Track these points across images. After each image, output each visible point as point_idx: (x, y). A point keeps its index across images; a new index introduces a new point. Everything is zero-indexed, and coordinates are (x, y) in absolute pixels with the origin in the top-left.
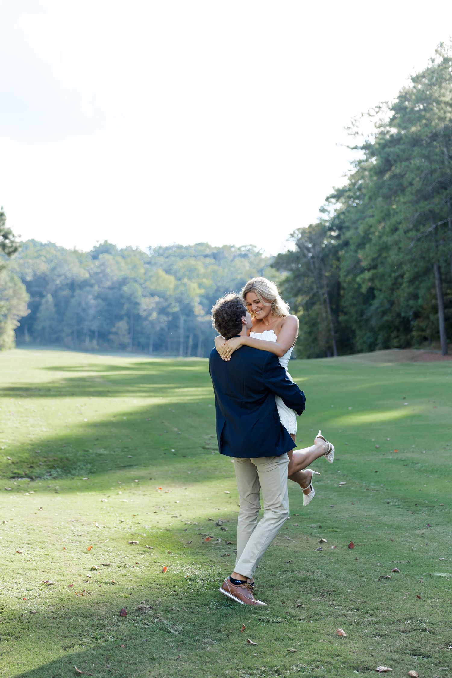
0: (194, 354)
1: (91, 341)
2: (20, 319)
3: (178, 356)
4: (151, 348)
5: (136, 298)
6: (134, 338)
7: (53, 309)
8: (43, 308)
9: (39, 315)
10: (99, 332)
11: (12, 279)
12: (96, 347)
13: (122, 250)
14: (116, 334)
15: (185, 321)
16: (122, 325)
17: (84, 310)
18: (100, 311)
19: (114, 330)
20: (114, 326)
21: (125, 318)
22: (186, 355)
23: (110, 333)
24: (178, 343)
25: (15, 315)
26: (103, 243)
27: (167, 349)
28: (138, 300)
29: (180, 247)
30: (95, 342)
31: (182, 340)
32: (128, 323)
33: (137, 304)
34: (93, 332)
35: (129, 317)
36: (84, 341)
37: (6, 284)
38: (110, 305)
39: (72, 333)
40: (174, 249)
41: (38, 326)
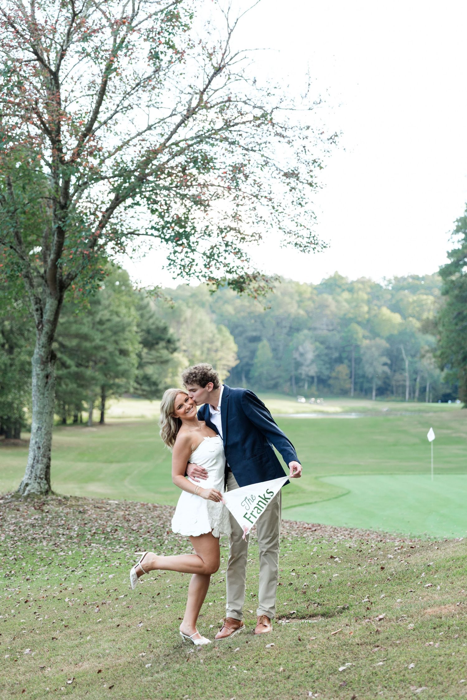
0: (422, 399)
1: (309, 387)
2: (230, 369)
3: (403, 400)
4: (374, 393)
5: (356, 340)
6: (355, 383)
7: (270, 354)
8: (259, 353)
9: (256, 361)
10: (318, 377)
11: (220, 331)
12: (316, 393)
13: (352, 283)
14: (336, 378)
15: (411, 363)
16: (343, 369)
17: (302, 355)
18: (318, 356)
19: (334, 374)
20: (334, 370)
21: (346, 361)
22: (412, 399)
23: (329, 378)
24: (404, 387)
25: (224, 365)
26: (333, 276)
27: (392, 392)
28: (359, 343)
29: (415, 278)
30: (314, 388)
31: (408, 383)
32: (350, 367)
33: (357, 347)
34: (312, 378)
35: (350, 361)
36: (303, 386)
37: (214, 336)
38: (328, 348)
39: (291, 379)
40: (410, 280)
41: (255, 373)
